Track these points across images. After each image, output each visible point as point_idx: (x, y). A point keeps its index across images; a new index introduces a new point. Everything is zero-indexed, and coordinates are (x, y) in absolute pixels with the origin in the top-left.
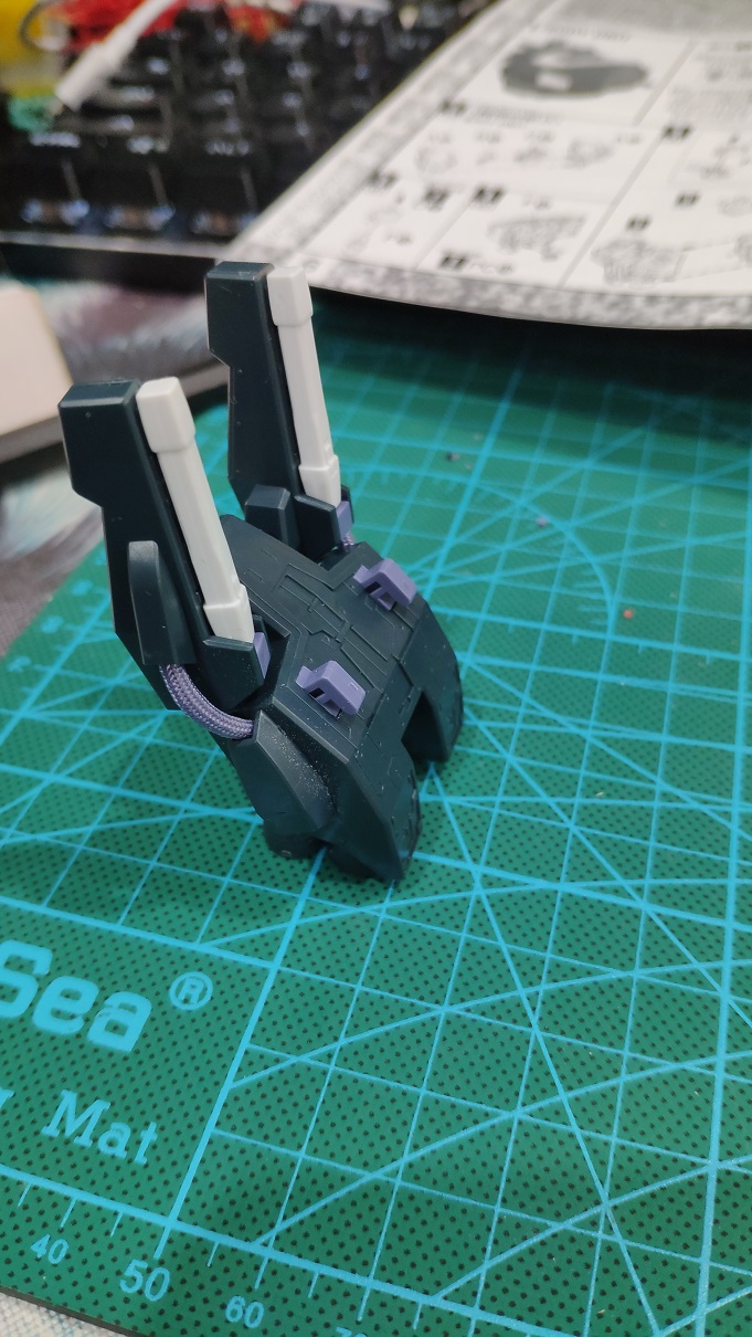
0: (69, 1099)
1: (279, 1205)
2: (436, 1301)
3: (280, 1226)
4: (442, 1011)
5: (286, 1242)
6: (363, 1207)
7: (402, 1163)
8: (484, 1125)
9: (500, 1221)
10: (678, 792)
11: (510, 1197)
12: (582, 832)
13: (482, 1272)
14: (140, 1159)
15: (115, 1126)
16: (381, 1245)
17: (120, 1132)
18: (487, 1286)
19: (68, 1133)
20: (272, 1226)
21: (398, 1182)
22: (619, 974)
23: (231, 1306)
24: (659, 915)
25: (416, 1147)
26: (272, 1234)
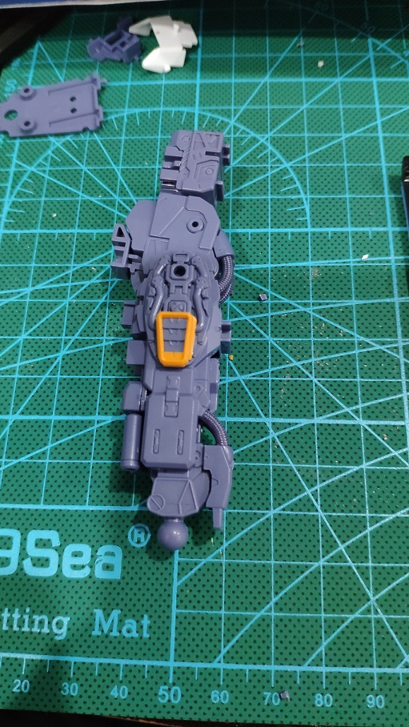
0: (99, 613)
1: (220, 641)
2: (305, 668)
3: (224, 651)
4: (271, 513)
5: (229, 658)
6: (259, 631)
7: (272, 604)
8: (307, 573)
9: (325, 621)
10: (367, 340)
11: (327, 608)
12: (319, 381)
13: (322, 648)
14: (146, 635)
15: (127, 621)
16: (273, 647)
17: (131, 624)
18: (326, 654)
19: (106, 632)
20: (220, 652)
21: (273, 614)
22: (356, 468)
23: (213, 696)
24: (370, 426)
25: (276, 593)
26: (221, 656)
